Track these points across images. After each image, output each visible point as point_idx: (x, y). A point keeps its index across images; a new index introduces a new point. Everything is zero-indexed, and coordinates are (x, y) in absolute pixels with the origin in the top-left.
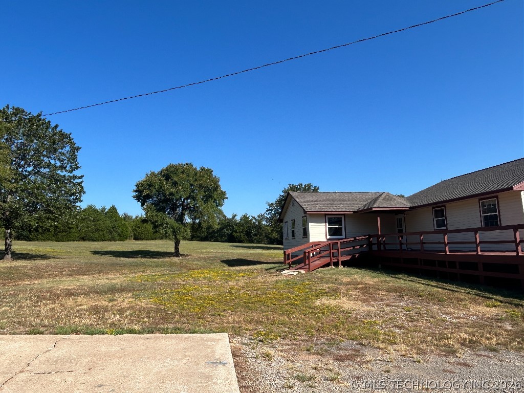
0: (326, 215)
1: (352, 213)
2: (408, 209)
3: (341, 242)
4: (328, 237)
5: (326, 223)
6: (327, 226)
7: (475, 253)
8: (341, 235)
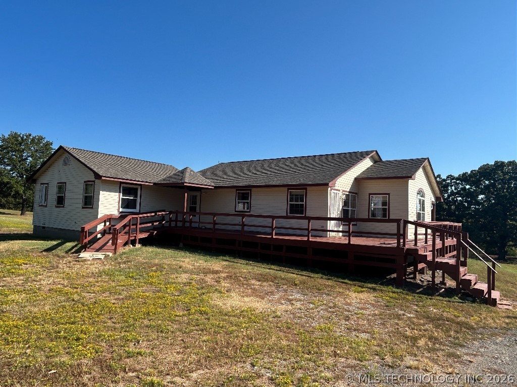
0: (121, 183)
1: (152, 184)
2: (213, 188)
3: (140, 217)
4: (121, 210)
5: (120, 192)
6: (121, 197)
7: (270, 237)
8: (135, 208)
